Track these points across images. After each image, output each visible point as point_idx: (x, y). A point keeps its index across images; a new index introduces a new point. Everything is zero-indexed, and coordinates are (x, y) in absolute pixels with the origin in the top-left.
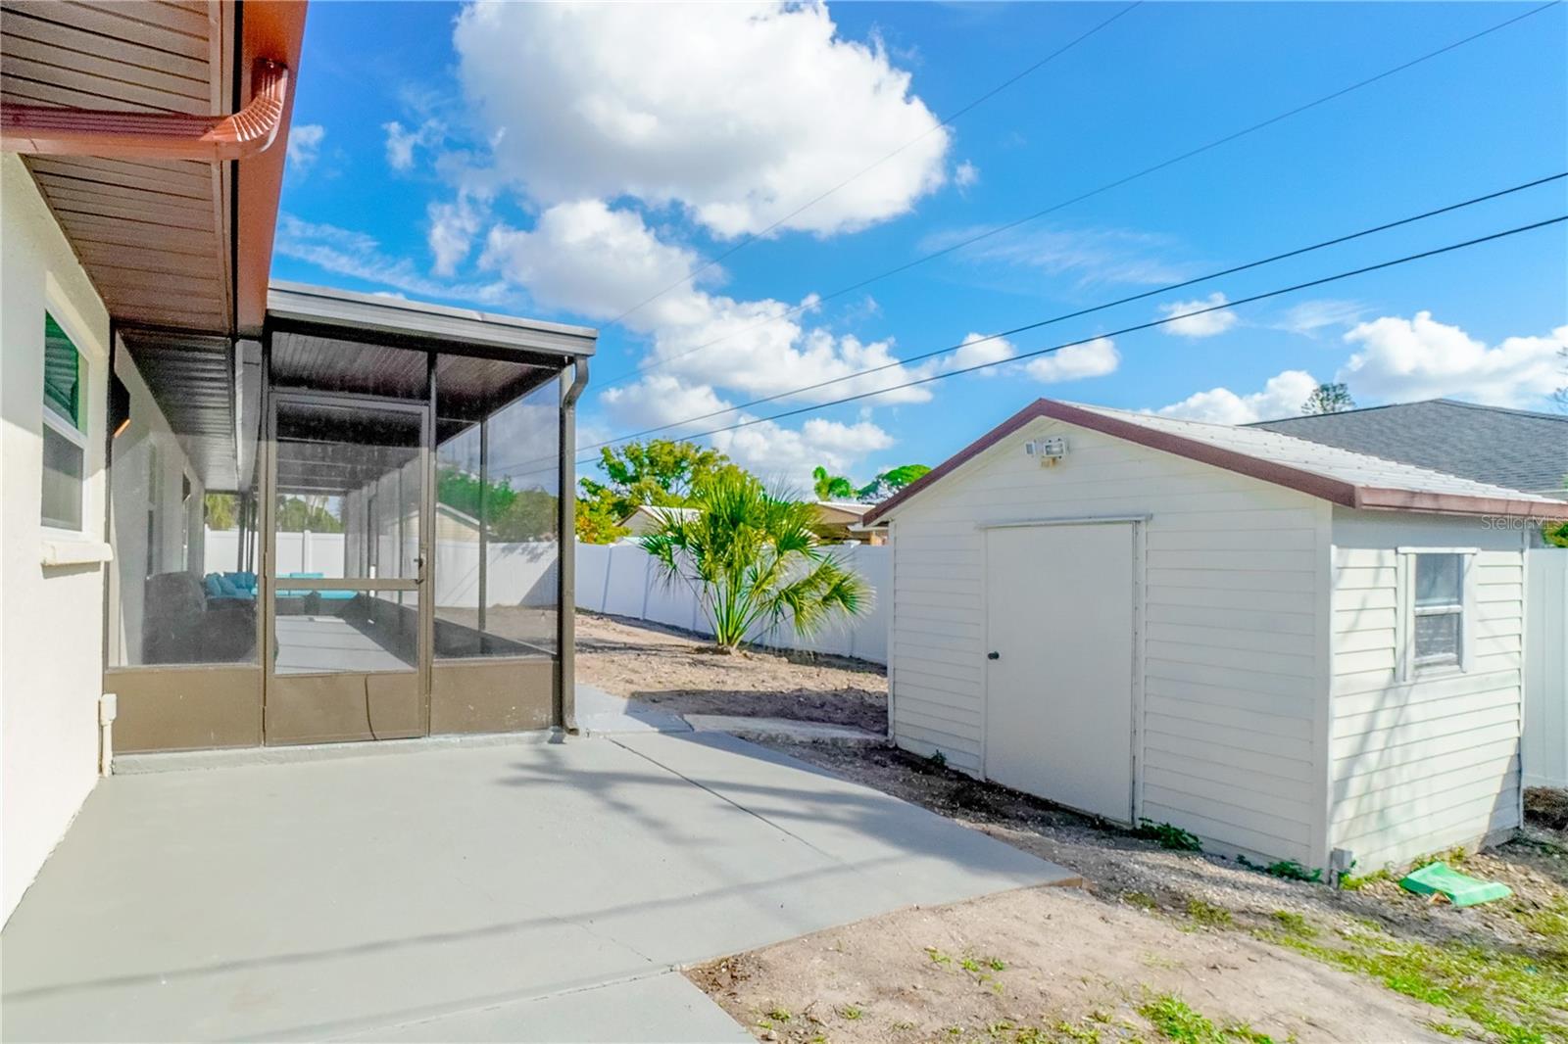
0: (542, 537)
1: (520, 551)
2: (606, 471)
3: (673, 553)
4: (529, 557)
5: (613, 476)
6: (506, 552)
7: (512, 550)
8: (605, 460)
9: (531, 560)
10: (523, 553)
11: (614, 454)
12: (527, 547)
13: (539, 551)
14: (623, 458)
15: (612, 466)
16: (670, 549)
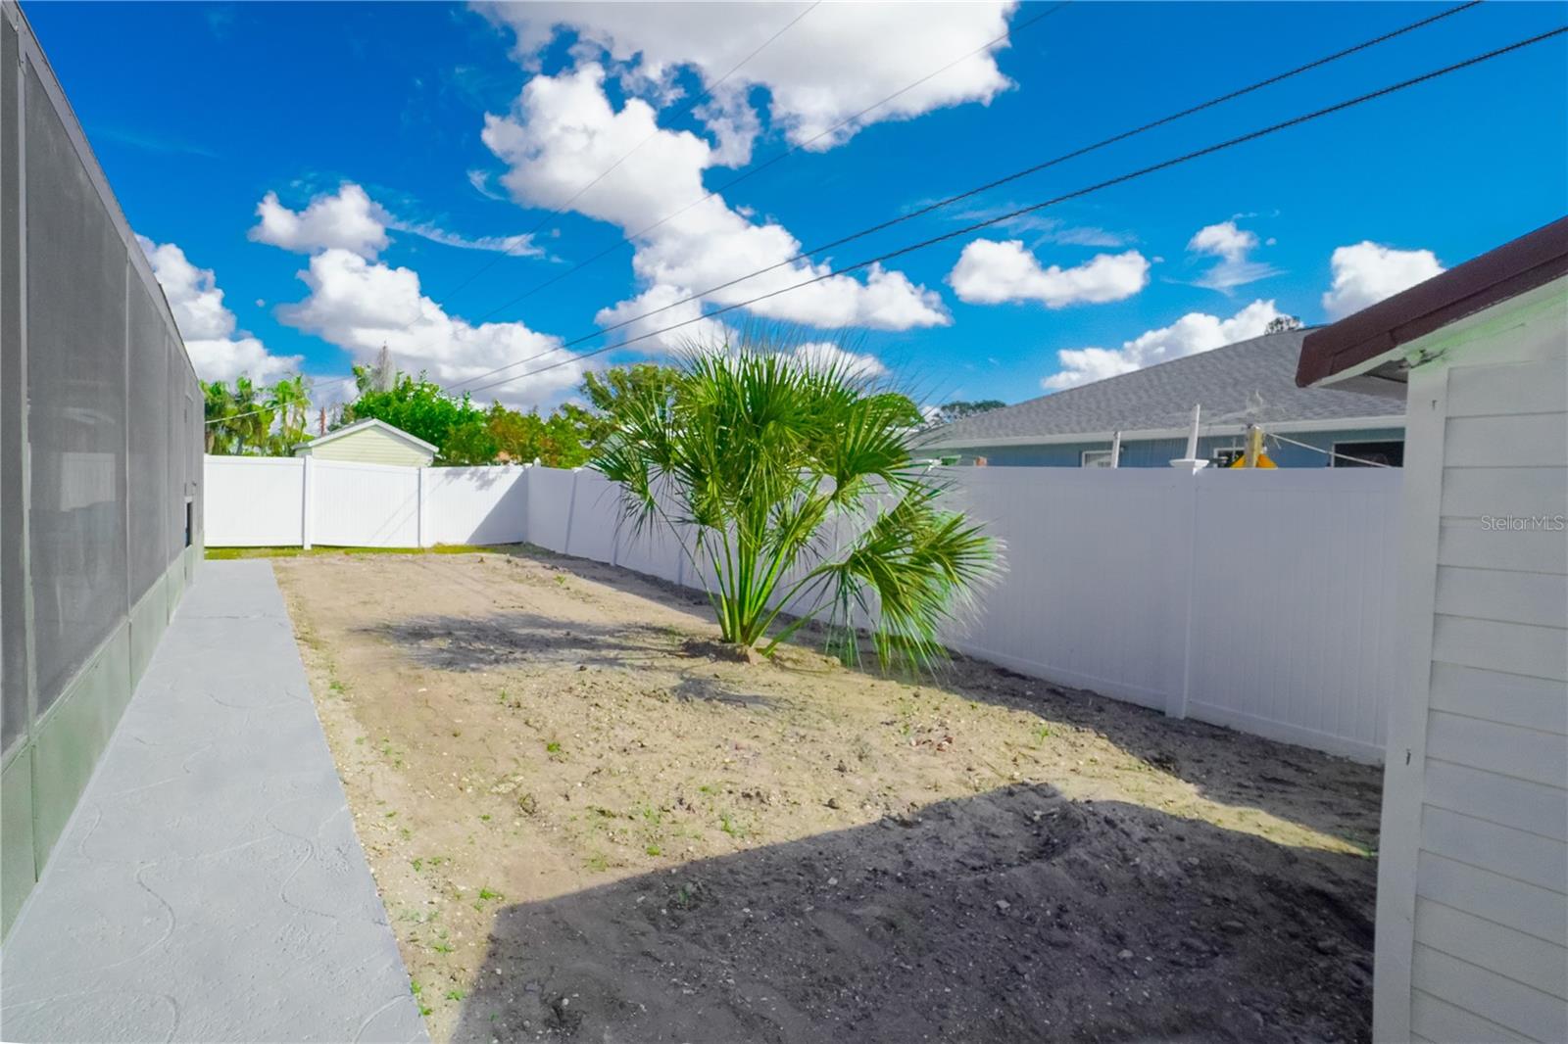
0: (497, 459)
1: (467, 476)
2: (588, 395)
3: (649, 478)
4: (478, 483)
5: (595, 402)
6: (451, 477)
7: (458, 475)
8: (588, 384)
9: (481, 487)
10: (471, 479)
11: (596, 379)
12: (476, 471)
13: (491, 476)
14: (605, 383)
15: (594, 391)
16: (644, 469)
